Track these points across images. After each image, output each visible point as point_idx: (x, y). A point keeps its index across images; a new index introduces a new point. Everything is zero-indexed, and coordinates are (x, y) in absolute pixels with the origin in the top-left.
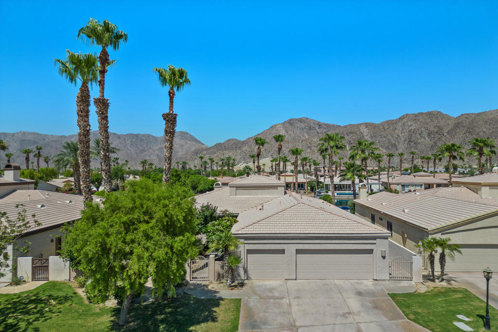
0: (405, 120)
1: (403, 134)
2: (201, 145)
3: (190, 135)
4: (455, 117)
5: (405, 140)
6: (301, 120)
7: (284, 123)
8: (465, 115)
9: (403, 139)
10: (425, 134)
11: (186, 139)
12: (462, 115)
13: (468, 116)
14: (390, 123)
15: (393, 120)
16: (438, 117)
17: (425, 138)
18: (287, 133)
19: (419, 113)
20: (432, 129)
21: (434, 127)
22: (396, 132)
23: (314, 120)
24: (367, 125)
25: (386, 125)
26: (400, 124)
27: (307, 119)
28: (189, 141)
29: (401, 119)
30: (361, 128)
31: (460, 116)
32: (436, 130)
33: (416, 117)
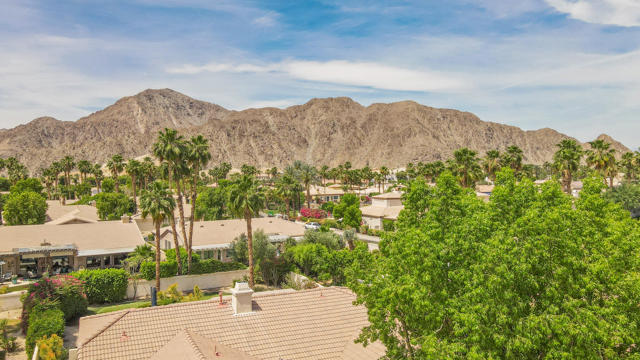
0: (313, 107)
1: (313, 127)
6: (165, 93)
7: (138, 96)
14: (298, 109)
15: (301, 106)
16: (349, 105)
18: (146, 112)
21: (347, 119)
22: (306, 122)
24: (273, 111)
25: (292, 112)
30: (264, 115)
32: (348, 122)
33: (326, 104)
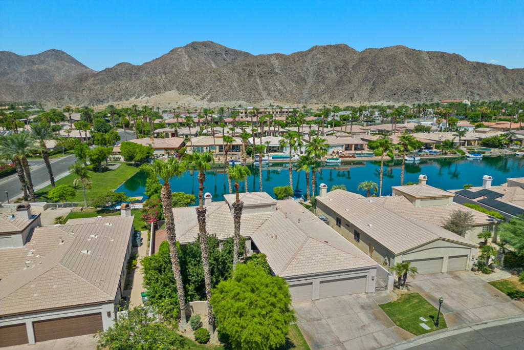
0: (314, 52)
1: (312, 68)
2: (83, 68)
3: (67, 55)
4: (360, 51)
5: (314, 74)
6: (205, 44)
7: (186, 47)
8: (369, 51)
9: (312, 73)
10: (332, 69)
11: (62, 60)
12: (366, 49)
13: (372, 51)
14: (301, 55)
15: (303, 52)
16: (344, 51)
17: (332, 72)
18: (191, 58)
19: (328, 46)
20: (339, 63)
21: (341, 62)
22: (306, 65)
23: (220, 45)
25: (296, 57)
26: (310, 56)
27: (212, 43)
28: (67, 62)
29: (311, 50)
30: (271, 59)
31: (364, 51)
32: (342, 64)
33: (325, 49)
